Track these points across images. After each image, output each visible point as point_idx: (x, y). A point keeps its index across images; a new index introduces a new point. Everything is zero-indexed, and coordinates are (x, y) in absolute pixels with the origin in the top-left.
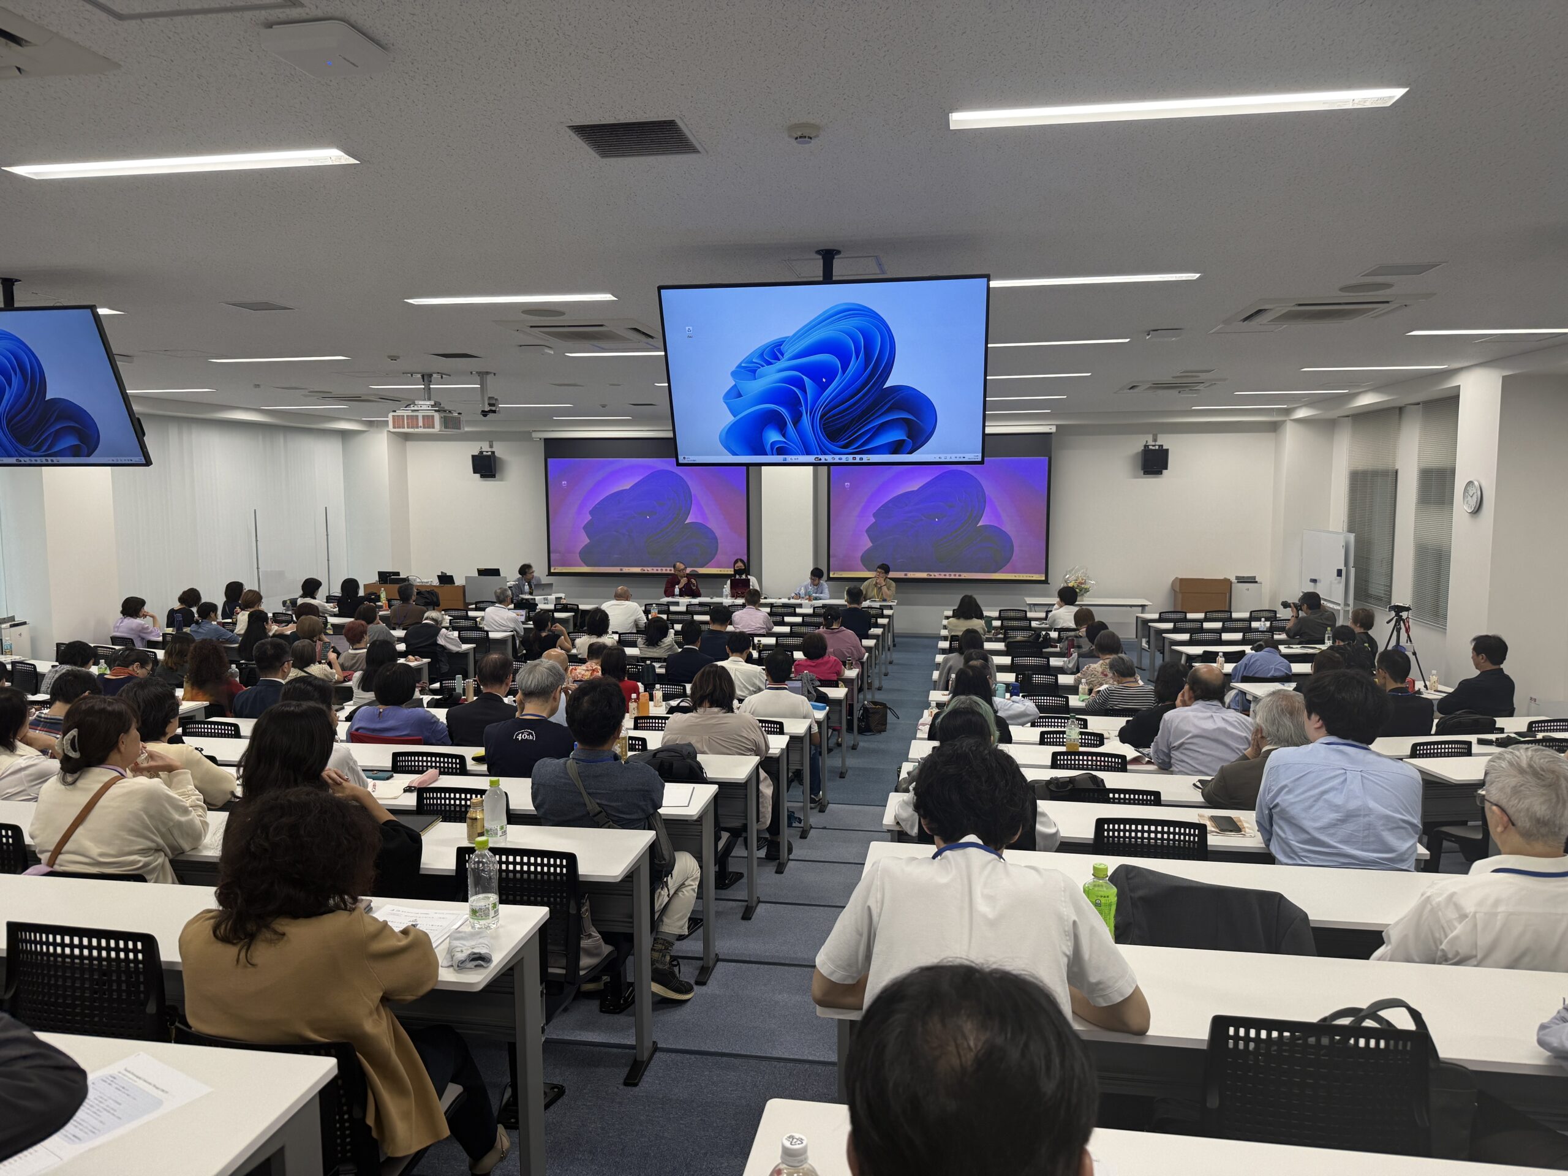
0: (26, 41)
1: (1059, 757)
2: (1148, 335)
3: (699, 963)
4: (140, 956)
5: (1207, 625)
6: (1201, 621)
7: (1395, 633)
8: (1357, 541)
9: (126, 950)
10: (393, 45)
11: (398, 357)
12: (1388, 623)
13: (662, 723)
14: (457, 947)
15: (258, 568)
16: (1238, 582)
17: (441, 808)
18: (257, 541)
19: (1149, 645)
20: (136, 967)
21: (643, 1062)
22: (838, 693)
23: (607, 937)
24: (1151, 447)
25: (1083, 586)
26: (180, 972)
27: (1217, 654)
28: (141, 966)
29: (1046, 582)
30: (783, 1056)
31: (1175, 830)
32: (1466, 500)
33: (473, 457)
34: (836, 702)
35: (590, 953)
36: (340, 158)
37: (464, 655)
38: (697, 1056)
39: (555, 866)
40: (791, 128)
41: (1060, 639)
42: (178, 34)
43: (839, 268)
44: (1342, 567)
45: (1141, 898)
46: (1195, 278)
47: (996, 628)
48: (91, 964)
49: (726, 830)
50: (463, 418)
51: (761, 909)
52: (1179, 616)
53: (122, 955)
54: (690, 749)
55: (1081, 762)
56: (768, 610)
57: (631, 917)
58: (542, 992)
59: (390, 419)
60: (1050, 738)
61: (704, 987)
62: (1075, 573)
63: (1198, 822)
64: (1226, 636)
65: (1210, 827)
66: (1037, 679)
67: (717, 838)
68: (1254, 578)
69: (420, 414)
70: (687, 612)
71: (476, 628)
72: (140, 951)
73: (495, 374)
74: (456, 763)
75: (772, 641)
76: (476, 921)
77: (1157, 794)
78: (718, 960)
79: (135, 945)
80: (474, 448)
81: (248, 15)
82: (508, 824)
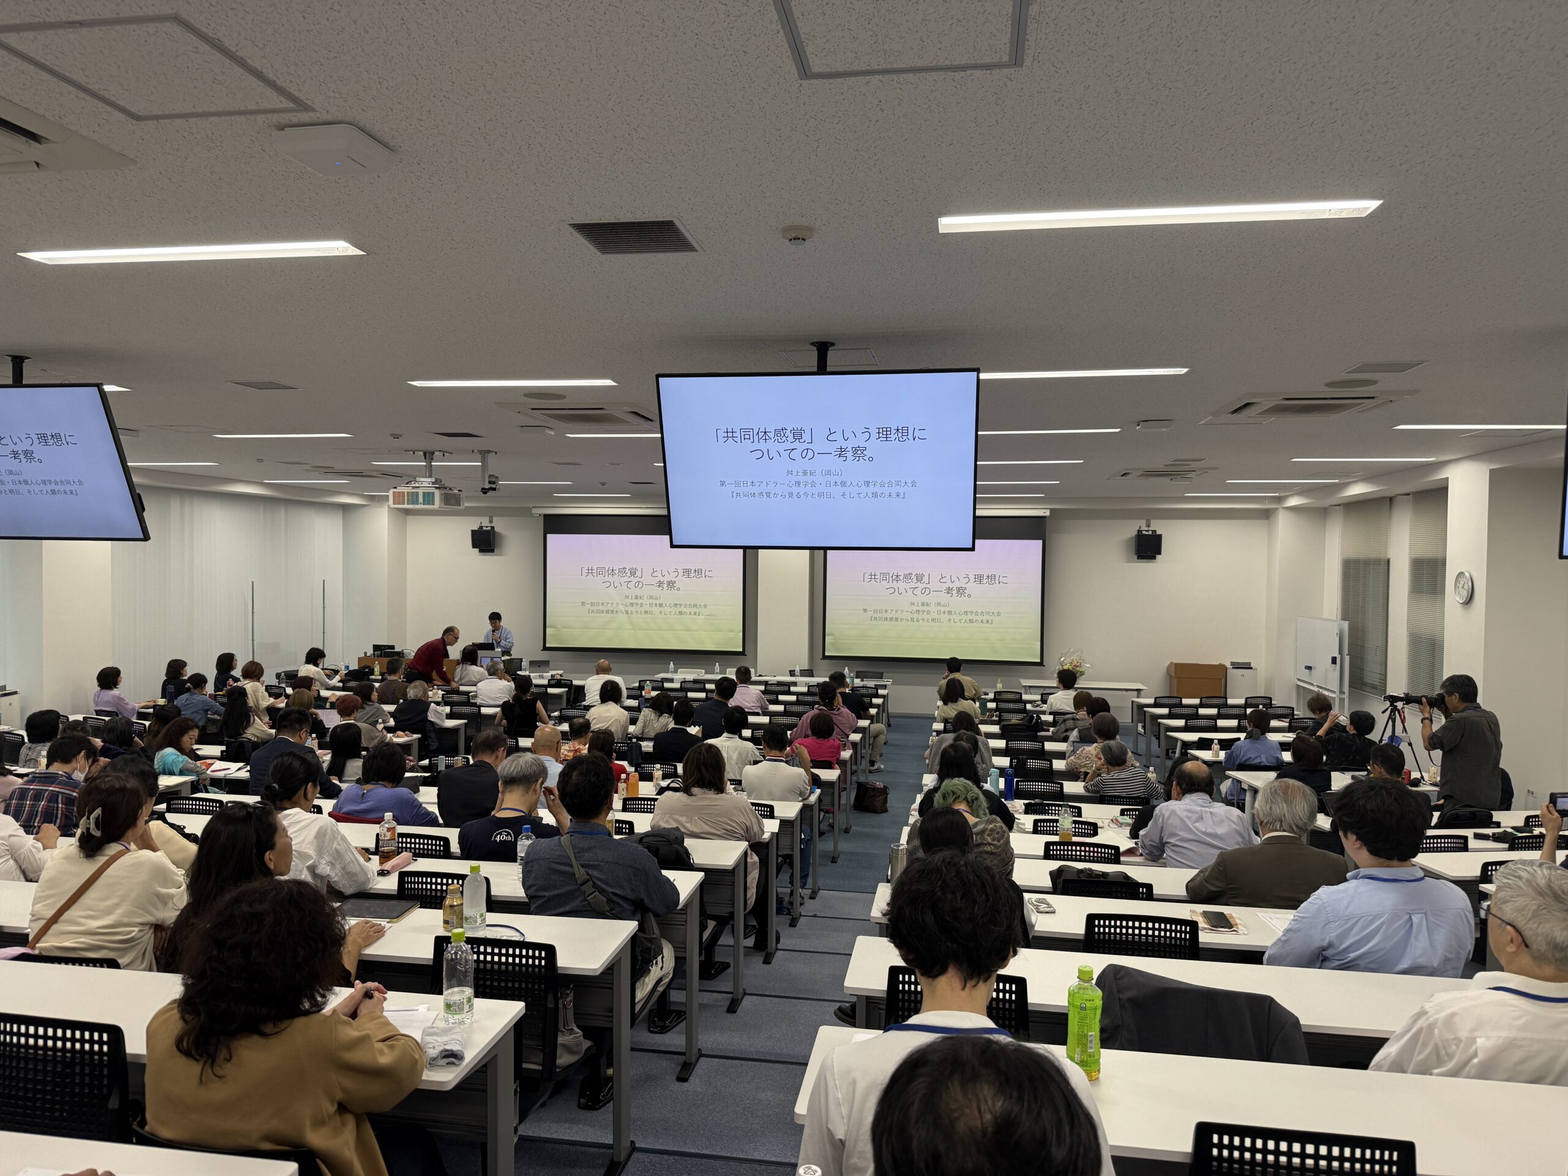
0: (46, 139)
1: (1051, 847)
2: (1138, 425)
3: (682, 1058)
4: (105, 1048)
5: (1202, 711)
6: (1196, 707)
7: (1390, 722)
8: (1352, 629)
9: (92, 1042)
10: (400, 147)
11: (401, 436)
12: (1383, 712)
13: (651, 805)
14: (430, 1043)
15: (253, 640)
16: (1233, 668)
17: (422, 892)
18: (253, 612)
19: (1145, 730)
20: (101, 1059)
21: (619, 1163)
22: (830, 775)
23: (588, 1032)
24: (1144, 532)
25: (1078, 669)
26: (144, 1065)
27: (1212, 740)
28: (105, 1058)
29: (1041, 664)
30: (765, 1159)
31: (1166, 926)
32: (1458, 590)
33: (473, 531)
34: (829, 784)
35: (569, 1049)
36: (347, 249)
37: (454, 731)
38: (676, 1157)
39: (534, 957)
40: (786, 230)
41: (1054, 724)
42: (193, 134)
43: (833, 358)
44: (1336, 654)
45: (1130, 1000)
46: (1183, 373)
47: (990, 710)
48: (54, 1055)
49: (713, 917)
50: (462, 495)
51: (747, 1003)
52: (1174, 701)
53: (87, 1046)
54: (678, 834)
55: (1074, 853)
56: (762, 688)
57: (611, 1010)
58: (516, 1090)
59: (390, 493)
60: (1044, 826)
61: (686, 1084)
62: (1070, 656)
63: (1190, 919)
64: (1221, 723)
65: (1202, 924)
66: (1032, 764)
67: (703, 928)
68: (1250, 663)
69: (421, 491)
70: (681, 689)
71: (468, 703)
72: (105, 1043)
73: (496, 453)
74: (440, 845)
75: (765, 720)
76: (450, 1016)
77: (1149, 887)
78: (701, 1055)
79: (101, 1037)
80: (474, 523)
81: (260, 118)
82: (487, 911)
